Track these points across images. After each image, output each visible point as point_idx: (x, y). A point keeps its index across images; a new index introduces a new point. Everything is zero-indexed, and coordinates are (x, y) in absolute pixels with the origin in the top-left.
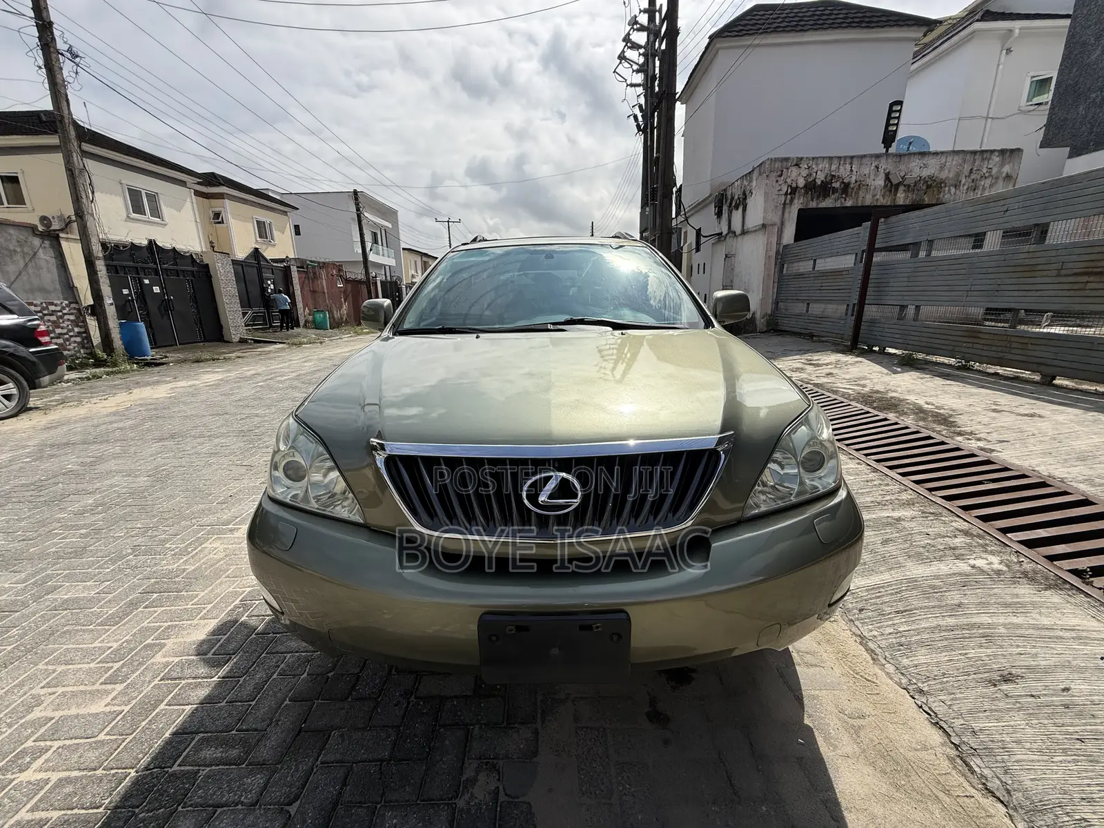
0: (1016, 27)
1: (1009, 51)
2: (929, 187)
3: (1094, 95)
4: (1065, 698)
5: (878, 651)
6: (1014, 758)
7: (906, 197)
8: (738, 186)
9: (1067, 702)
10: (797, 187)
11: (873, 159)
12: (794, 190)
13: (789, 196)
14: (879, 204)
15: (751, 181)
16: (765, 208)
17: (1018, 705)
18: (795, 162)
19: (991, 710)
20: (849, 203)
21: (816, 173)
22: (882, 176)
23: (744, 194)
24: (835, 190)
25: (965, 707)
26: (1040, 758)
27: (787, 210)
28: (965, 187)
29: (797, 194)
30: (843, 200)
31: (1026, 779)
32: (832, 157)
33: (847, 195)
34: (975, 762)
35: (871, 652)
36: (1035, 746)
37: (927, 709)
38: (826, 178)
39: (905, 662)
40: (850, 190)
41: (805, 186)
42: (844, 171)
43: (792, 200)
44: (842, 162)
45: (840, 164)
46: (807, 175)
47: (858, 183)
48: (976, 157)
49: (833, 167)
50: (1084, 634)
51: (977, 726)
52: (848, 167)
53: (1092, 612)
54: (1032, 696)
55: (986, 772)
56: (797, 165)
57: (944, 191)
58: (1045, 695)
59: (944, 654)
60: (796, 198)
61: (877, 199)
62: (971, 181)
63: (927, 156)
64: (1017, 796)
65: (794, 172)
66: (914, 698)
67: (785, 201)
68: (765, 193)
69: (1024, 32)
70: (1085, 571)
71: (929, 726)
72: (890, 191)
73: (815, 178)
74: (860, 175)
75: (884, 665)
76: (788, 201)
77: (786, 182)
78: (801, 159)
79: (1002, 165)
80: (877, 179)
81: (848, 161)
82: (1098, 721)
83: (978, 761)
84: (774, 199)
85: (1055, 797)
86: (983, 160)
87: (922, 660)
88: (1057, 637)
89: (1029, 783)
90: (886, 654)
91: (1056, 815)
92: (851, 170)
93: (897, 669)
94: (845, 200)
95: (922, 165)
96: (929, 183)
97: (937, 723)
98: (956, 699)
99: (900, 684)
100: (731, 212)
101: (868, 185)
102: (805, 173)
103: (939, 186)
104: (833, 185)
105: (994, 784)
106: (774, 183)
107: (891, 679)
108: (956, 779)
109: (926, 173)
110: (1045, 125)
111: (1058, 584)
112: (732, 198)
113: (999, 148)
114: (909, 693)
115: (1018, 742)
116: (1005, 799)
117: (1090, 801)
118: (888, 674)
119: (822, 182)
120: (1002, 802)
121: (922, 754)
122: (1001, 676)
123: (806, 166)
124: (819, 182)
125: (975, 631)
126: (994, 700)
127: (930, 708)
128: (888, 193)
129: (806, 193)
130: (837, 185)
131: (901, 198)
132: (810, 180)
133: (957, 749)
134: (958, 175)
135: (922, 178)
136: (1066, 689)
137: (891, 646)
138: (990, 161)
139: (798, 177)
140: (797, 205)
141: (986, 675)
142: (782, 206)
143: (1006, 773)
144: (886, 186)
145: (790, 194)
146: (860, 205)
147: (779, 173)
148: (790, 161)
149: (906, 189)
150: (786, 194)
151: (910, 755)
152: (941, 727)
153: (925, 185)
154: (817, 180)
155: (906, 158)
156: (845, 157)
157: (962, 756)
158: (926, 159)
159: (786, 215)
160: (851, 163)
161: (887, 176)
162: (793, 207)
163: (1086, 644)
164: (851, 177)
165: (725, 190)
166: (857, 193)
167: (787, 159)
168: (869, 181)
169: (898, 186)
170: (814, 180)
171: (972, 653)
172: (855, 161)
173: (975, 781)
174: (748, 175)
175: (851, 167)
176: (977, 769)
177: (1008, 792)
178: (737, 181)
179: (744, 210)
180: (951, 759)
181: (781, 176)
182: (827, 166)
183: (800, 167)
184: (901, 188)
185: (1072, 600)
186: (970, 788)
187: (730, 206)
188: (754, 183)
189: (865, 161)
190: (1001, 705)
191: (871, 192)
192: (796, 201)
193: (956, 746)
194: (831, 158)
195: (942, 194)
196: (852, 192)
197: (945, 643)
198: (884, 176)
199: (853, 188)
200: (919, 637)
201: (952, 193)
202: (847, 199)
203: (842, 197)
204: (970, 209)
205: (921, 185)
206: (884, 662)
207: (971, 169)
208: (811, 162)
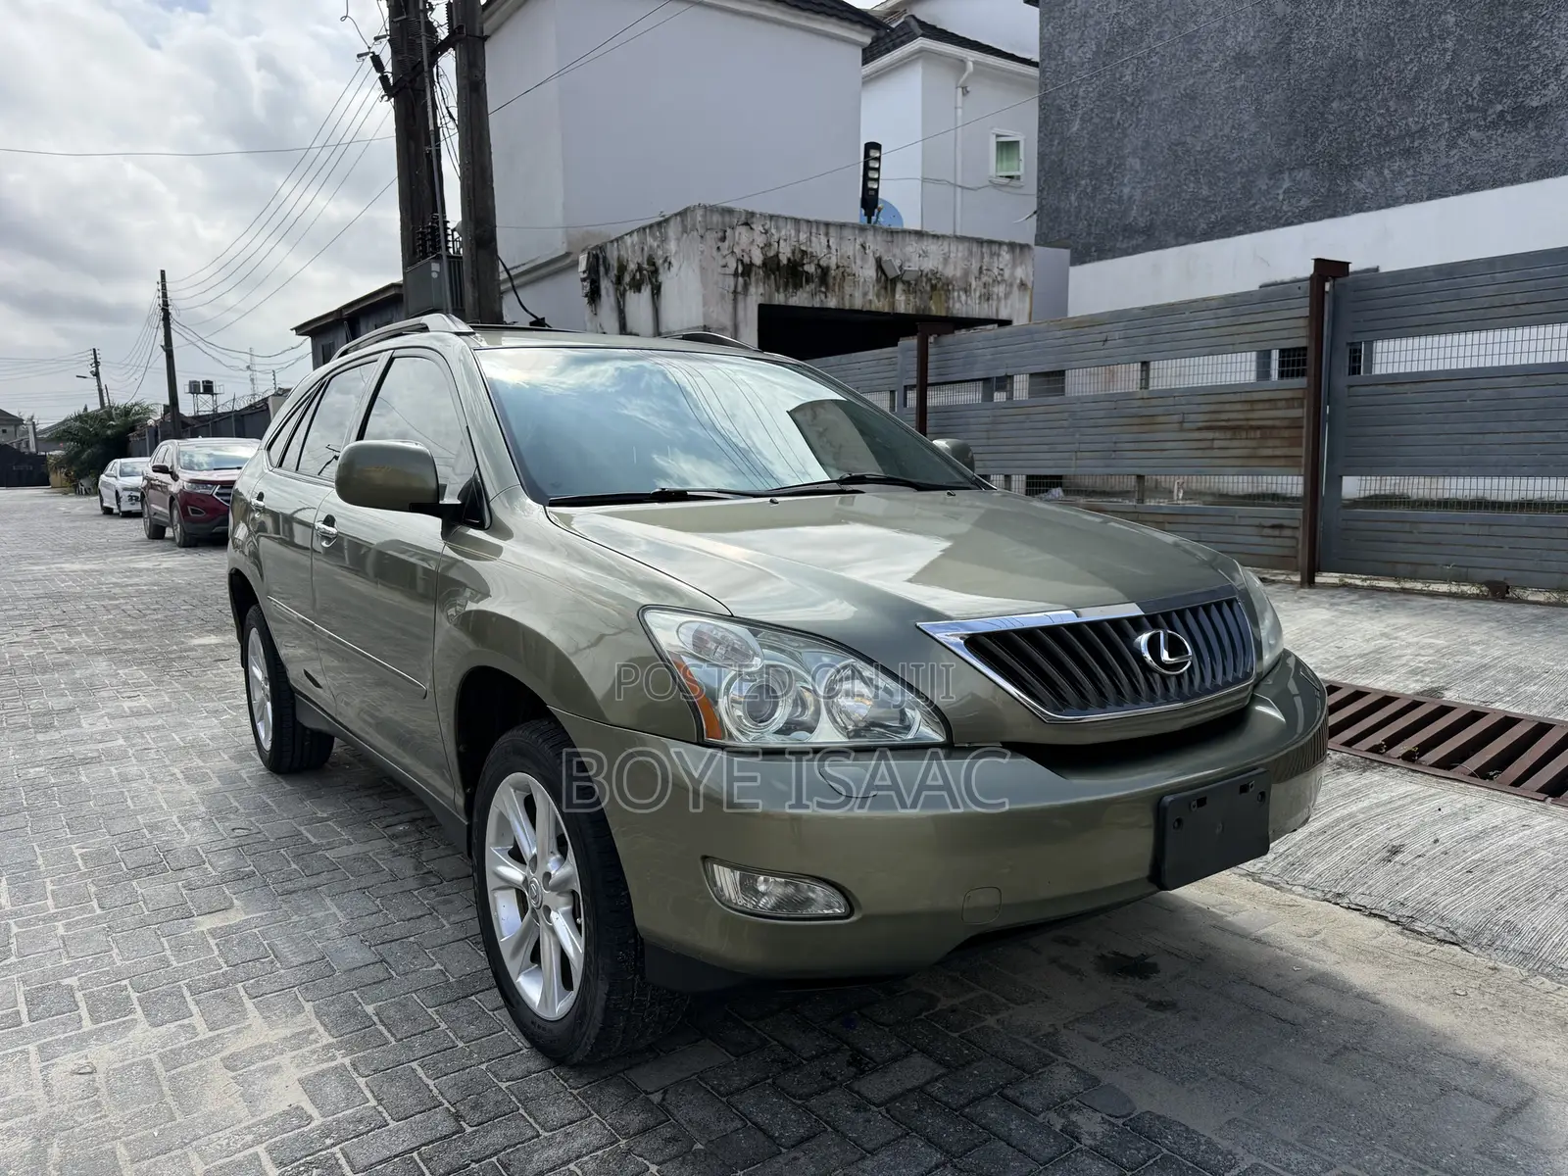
0: (969, 58)
1: (965, 92)
2: (934, 288)
3: (1083, 182)
4: (1439, 848)
5: (1275, 879)
6: (1441, 906)
7: (907, 302)
8: (633, 245)
9: (1443, 850)
10: (752, 264)
11: (857, 232)
12: (747, 270)
13: (740, 279)
14: (873, 308)
15: (664, 240)
16: (704, 296)
17: (1416, 867)
18: (743, 219)
19: (1401, 881)
20: (832, 303)
21: (778, 242)
22: (872, 262)
23: (651, 262)
24: (809, 278)
25: (1382, 888)
26: (1455, 897)
27: (741, 306)
28: (978, 294)
29: (753, 279)
30: (823, 296)
31: (1457, 916)
32: (799, 220)
33: (827, 288)
34: (1418, 926)
35: (1270, 883)
36: (1447, 890)
37: (1353, 907)
38: (793, 253)
39: (1308, 876)
40: (831, 281)
41: (764, 264)
42: (818, 246)
43: (746, 286)
44: (814, 230)
45: (811, 233)
46: (765, 245)
47: (841, 270)
48: (984, 250)
49: (803, 237)
50: (1415, 797)
51: (1400, 897)
52: (823, 240)
53: (1407, 778)
54: (1420, 856)
55: (1431, 928)
56: (746, 224)
57: (953, 298)
58: (1427, 851)
59: (1334, 855)
60: (753, 284)
61: (870, 301)
62: (982, 285)
63: (925, 238)
64: (1460, 932)
65: (743, 235)
66: (1338, 904)
67: (736, 287)
68: (703, 269)
69: (980, 69)
70: (1381, 745)
71: (1366, 918)
72: (886, 288)
73: (778, 253)
74: (842, 257)
75: (1291, 890)
76: (740, 289)
77: (733, 252)
78: (753, 214)
79: (1014, 266)
80: (866, 266)
81: (822, 230)
82: (1469, 853)
83: (1419, 924)
84: (716, 283)
85: (1481, 918)
86: (992, 255)
87: (1320, 868)
88: (1400, 806)
89: (1461, 919)
90: (1285, 878)
91: (1491, 930)
92: (829, 246)
93: (1305, 887)
94: (826, 297)
95: (921, 252)
96: (933, 282)
97: (1371, 913)
98: (1370, 886)
99: (1317, 899)
100: (623, 295)
101: (854, 275)
102: (761, 240)
103: (946, 287)
104: (806, 268)
105: (1441, 934)
106: (715, 250)
107: (1306, 897)
108: (1416, 945)
109: (928, 265)
110: (1035, 213)
111: (1367, 765)
112: (622, 268)
113: (1007, 241)
114: (1330, 902)
115: (1435, 894)
116: (1454, 940)
117: (1502, 908)
118: (1300, 895)
119: (789, 259)
120: (1453, 943)
121: (1381, 939)
122: (1389, 851)
123: (761, 229)
124: (784, 261)
125: (1342, 825)
126: (1397, 872)
127: (1357, 905)
128: (883, 292)
129: (767, 276)
130: (810, 268)
131: (903, 303)
132: (772, 253)
133: (1398, 925)
134: (966, 273)
135: (924, 273)
136: (1436, 841)
137: (1284, 870)
138: (1001, 259)
139: (751, 244)
140: (754, 298)
141: (1378, 855)
142: (731, 296)
143: (1443, 920)
144: (878, 280)
145: (743, 275)
146: (847, 308)
147: (720, 234)
148: (736, 215)
149: (905, 288)
150: (736, 274)
151: (1374, 942)
152: (1375, 915)
153: (928, 284)
154: (781, 256)
155: (900, 235)
156: (818, 223)
157: (1405, 926)
158: (925, 243)
159: (741, 313)
160: (827, 234)
161: (879, 262)
162: (749, 298)
163: (1421, 804)
164: (830, 258)
165: (602, 248)
166: (841, 287)
167: (730, 211)
168: (855, 269)
169: (894, 281)
170: (777, 255)
171: (1355, 843)
172: (832, 231)
173: (1427, 939)
174: (656, 228)
175: (828, 241)
176: (1423, 930)
177: (1453, 933)
178: (631, 234)
179: (656, 291)
180: (1402, 933)
181: (723, 239)
182: (793, 232)
183: (751, 228)
184: (900, 287)
185: (1388, 775)
186: (1429, 946)
187: (619, 280)
188: (672, 246)
189: (847, 233)
190: (1405, 873)
191: (861, 289)
192: (752, 289)
193: (1397, 923)
194: (797, 221)
195: (951, 301)
196: (834, 284)
197: (1328, 845)
198: (874, 262)
199: (834, 278)
200: (1302, 850)
201: (963, 302)
202: (829, 295)
203: (821, 291)
204: (1059, 334)
205: (924, 284)
206: (1289, 887)
207: (981, 268)
208: (768, 222)
